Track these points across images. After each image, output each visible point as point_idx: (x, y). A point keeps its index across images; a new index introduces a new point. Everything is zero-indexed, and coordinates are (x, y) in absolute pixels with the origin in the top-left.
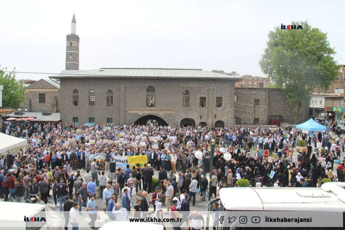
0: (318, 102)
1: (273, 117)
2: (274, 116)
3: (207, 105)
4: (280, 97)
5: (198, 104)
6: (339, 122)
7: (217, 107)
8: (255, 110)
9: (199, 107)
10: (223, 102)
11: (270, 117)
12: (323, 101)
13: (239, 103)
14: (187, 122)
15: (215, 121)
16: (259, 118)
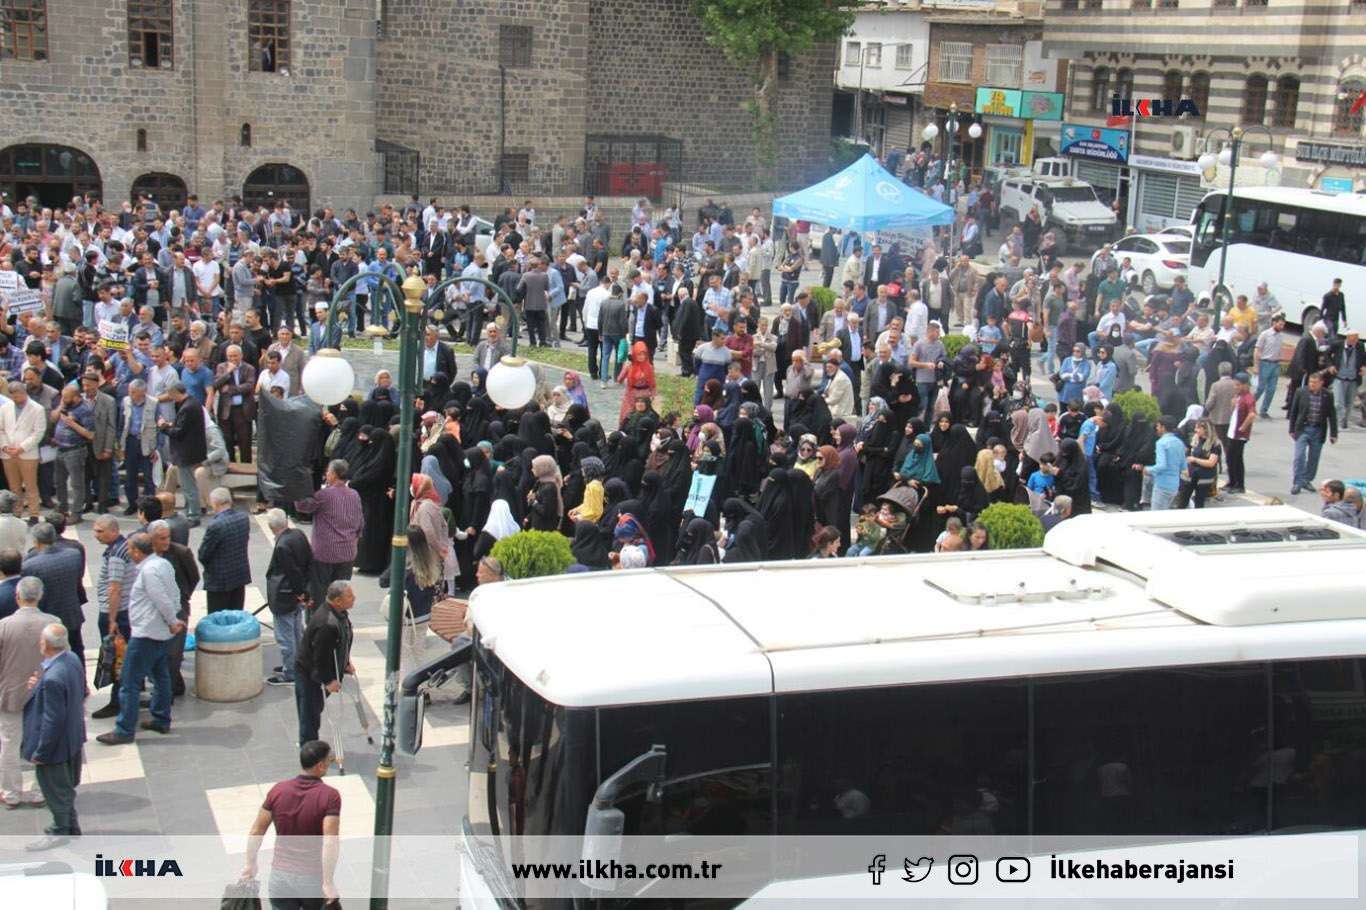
0: (889, 54)
1: (616, 146)
2: (627, 138)
3: (181, 51)
4: (664, 14)
5: (118, 43)
6: (1014, 180)
7: (252, 68)
8: (503, 95)
9: (122, 66)
10: (299, 37)
11: (595, 146)
12: (920, 45)
13: (401, 50)
14: (38, 170)
15: (248, 169)
16: (532, 149)
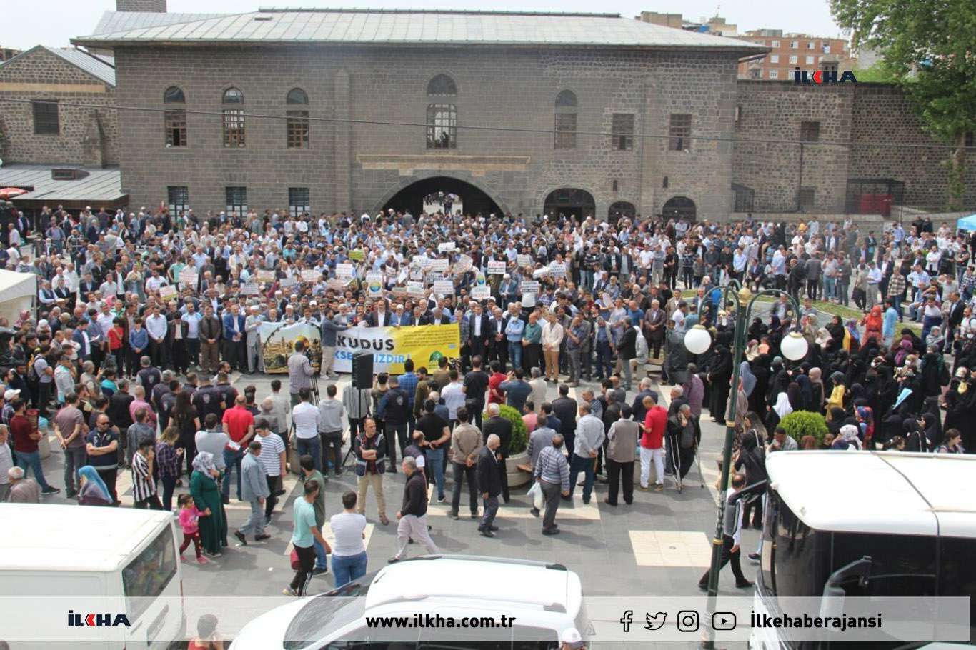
1: (865, 185)
2: (871, 181)
3: (637, 142)
4: (897, 113)
5: (607, 139)
7: (671, 148)
8: (801, 159)
9: (608, 150)
10: (695, 132)
11: (853, 185)
13: (747, 136)
14: (567, 201)
15: (665, 199)
16: (816, 187)
